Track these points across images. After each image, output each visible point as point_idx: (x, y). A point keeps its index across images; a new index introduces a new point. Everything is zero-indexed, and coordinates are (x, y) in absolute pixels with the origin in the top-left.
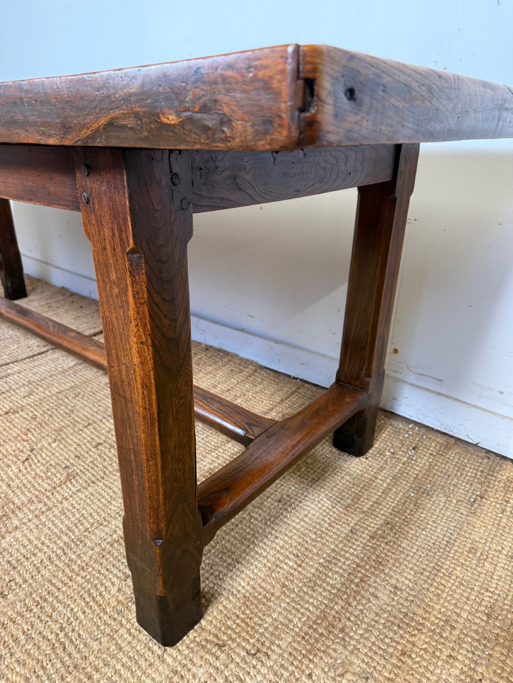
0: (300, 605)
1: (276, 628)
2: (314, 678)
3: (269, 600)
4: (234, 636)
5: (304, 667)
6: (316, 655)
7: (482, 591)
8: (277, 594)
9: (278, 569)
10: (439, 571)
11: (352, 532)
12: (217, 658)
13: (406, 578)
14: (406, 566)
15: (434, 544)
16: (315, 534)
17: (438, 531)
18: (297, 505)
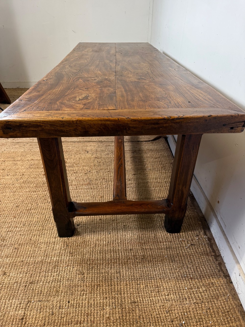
0: (93, 253)
1: (81, 253)
2: (74, 269)
3: (88, 246)
4: (72, 246)
5: (75, 265)
6: (80, 265)
7: (141, 297)
8: (92, 246)
9: (100, 242)
10: (137, 281)
11: (131, 249)
12: (64, 247)
13: (126, 273)
14: (131, 271)
15: (148, 274)
16: (121, 241)
17: (156, 272)
18: (127, 231)
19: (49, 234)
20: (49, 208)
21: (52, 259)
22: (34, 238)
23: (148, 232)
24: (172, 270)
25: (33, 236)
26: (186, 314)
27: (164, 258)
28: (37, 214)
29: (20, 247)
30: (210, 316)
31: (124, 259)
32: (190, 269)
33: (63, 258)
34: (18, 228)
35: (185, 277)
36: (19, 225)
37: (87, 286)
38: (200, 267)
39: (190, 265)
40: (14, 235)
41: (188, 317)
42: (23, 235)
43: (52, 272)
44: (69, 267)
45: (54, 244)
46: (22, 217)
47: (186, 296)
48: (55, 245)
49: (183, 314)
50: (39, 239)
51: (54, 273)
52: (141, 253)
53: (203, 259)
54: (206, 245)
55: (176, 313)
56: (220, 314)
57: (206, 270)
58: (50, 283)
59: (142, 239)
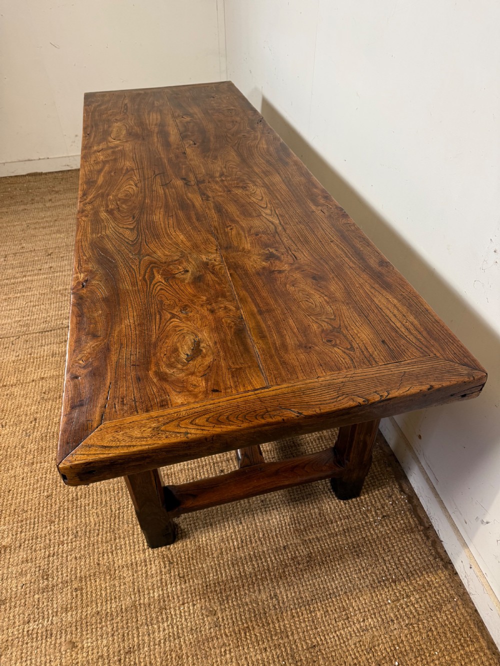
0: (220, 569)
1: (200, 572)
2: (195, 607)
3: (208, 556)
4: (179, 562)
5: (195, 599)
6: (205, 598)
7: (321, 634)
8: (215, 555)
9: (226, 543)
10: (309, 605)
11: (284, 547)
12: (165, 567)
13: (287, 595)
14: (294, 588)
15: (324, 588)
16: (264, 535)
17: (336, 582)
18: (270, 510)
19: (130, 546)
20: (112, 489)
21: (151, 595)
22: (103, 559)
23: (307, 505)
24: (361, 572)
25: (101, 555)
26: (397, 648)
27: (344, 552)
28: (93, 507)
29: (84, 583)
30: (433, 642)
31: (277, 569)
32: (390, 563)
33: (169, 590)
34: (65, 545)
35: (384, 581)
36: (66, 538)
37: (227, 636)
38: (405, 556)
39: (388, 556)
40: (64, 561)
41: (401, 652)
42: (80, 558)
43: (158, 622)
44: (186, 605)
45: (146, 565)
46: (66, 518)
47: (392, 615)
48: (149, 566)
49: (392, 648)
50: (113, 561)
51: (163, 623)
52: (303, 551)
53: (406, 540)
54: (408, 513)
55: (383, 648)
56: (448, 634)
57: (415, 560)
58: (162, 645)
59: (299, 523)
